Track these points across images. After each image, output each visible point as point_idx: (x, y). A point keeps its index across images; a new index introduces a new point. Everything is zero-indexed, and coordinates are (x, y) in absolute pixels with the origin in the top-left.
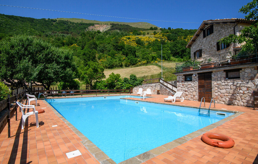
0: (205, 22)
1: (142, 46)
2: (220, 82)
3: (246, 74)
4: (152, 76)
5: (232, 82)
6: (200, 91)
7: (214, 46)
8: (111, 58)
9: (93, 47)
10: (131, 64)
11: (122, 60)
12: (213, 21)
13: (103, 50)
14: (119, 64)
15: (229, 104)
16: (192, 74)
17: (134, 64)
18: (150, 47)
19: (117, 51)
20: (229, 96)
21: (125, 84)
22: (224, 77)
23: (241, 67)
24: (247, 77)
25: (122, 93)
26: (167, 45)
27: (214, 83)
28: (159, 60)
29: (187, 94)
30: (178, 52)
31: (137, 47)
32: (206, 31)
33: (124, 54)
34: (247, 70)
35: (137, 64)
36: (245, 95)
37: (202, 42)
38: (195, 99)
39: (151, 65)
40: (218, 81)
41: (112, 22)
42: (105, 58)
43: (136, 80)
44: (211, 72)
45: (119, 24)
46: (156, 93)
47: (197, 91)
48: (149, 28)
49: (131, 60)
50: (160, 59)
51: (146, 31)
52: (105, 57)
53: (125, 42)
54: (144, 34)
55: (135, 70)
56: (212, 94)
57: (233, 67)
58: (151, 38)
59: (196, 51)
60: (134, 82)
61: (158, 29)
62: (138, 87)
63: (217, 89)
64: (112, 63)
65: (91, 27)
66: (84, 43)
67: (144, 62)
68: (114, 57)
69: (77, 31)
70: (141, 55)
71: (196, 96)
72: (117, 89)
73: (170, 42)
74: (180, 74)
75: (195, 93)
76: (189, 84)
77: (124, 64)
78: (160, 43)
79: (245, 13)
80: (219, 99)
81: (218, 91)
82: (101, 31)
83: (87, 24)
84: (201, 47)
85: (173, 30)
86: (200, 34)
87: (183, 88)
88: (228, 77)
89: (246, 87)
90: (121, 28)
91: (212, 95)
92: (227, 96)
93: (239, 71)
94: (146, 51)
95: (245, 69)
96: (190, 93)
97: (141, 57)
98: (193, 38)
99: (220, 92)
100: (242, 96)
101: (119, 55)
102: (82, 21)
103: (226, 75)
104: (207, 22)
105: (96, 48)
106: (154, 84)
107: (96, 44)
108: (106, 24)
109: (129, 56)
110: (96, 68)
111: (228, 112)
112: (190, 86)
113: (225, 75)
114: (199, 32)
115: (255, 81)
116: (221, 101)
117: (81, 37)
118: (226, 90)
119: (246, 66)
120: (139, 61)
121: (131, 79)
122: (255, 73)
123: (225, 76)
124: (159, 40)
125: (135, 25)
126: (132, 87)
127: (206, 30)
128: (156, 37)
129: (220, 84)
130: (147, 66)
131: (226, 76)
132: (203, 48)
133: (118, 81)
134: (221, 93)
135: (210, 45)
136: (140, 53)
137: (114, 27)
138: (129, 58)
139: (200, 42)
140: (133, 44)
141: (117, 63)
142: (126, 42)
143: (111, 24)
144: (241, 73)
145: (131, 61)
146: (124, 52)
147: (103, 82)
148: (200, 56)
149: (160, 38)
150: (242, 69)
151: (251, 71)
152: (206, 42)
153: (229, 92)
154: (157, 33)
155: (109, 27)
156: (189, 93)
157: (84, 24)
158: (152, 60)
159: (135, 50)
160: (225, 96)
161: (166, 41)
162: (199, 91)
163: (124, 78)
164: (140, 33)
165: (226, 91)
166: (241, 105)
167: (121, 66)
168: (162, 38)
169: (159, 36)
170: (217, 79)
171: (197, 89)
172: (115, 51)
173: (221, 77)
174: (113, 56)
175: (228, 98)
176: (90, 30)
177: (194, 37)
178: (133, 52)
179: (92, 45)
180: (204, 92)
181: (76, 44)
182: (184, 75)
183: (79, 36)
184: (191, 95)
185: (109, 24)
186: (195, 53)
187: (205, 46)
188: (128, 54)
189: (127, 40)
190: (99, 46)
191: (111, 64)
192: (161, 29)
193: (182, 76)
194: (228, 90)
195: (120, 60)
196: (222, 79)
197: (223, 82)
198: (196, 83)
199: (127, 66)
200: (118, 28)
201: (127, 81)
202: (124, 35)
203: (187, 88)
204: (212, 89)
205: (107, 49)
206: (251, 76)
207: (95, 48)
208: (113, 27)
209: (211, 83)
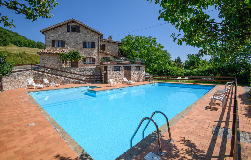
7: (80, 43)
15: (138, 81)
16: (120, 66)
22: (135, 70)
27: (132, 72)
29: (116, 79)
32: (70, 27)
37: (65, 35)
44: (131, 67)
59: (55, 40)
62: (9, 78)
71: (122, 80)
76: (118, 73)
80: (134, 80)
81: (133, 76)
84: (64, 38)
86: (63, 26)
87: (113, 75)
89: (142, 74)
91: (131, 78)
132: (66, 40)
135: (75, 41)
139: (62, 34)
144: (141, 68)
152: (71, 37)
166: (141, 81)
184: (119, 80)
187: (69, 39)
193: (113, 67)
194: (137, 76)
198: (122, 72)
203: (116, 75)
206: (143, 70)
209: (130, 72)
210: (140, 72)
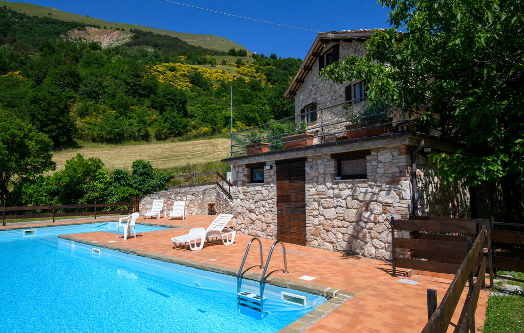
0: (322, 36)
1: (204, 90)
2: (324, 186)
3: (381, 165)
4: (208, 166)
5: (349, 189)
6: (280, 212)
7: (340, 96)
8: (117, 115)
9: (67, 83)
10: (171, 133)
11: (148, 122)
12: (337, 33)
13: (95, 92)
14: (139, 130)
16: (264, 164)
17: (180, 134)
18: (225, 94)
19: (135, 97)
20: (343, 227)
21: (115, 187)
22: (332, 174)
23: (368, 145)
24: (383, 174)
25: (106, 213)
26: (265, 92)
27: (311, 190)
28: (241, 127)
29: (252, 218)
30: (287, 110)
31: (192, 91)
32: (325, 58)
33: (154, 108)
34: (382, 154)
35: (189, 133)
36: (379, 228)
37: (317, 85)
38: (269, 233)
39: (221, 137)
40: (318, 183)
41: (136, 26)
42: (100, 114)
43: (148, 175)
44: (304, 160)
45: (155, 34)
46: (207, 211)
47: (275, 210)
48: (227, 51)
49: (173, 123)
50: (244, 124)
51: (220, 56)
52: (101, 111)
53: (161, 77)
54: (213, 64)
55: (178, 148)
56: (305, 220)
57: (349, 146)
58: (228, 75)
59: (305, 107)
60: (144, 181)
61: (248, 55)
62: (157, 197)
63: (317, 207)
64: (118, 128)
65: (76, 32)
66: (44, 70)
67: (205, 129)
68: (125, 113)
69: (32, 39)
70: (200, 112)
71: (272, 226)
72: (89, 202)
73: (271, 86)
74: (239, 162)
75: (270, 217)
76: (258, 192)
77: (152, 131)
78: (250, 87)
79: (390, 6)
80: (322, 235)
81: (320, 214)
82: (104, 45)
83: (63, 23)
84: (315, 96)
85: (280, 60)
86: (314, 66)
87: (245, 201)
88: (341, 174)
89: (381, 203)
90: (158, 42)
91: (305, 224)
92: (339, 227)
93: (366, 158)
94: (212, 104)
95: (377, 153)
96: (260, 216)
97: (198, 117)
98: (299, 75)
99: (324, 216)
100: (371, 229)
101: (143, 108)
102: (50, 14)
103: (336, 169)
104: (325, 36)
105: (75, 87)
106: (202, 188)
107: (77, 76)
108: (118, 29)
109: (168, 112)
110: (18, 139)
111: (310, 293)
112: (259, 196)
113: (333, 168)
114: (310, 60)
115: (401, 186)
116: (326, 241)
117: (41, 56)
118: (337, 211)
119: (379, 144)
120: (194, 127)
121: (135, 172)
122: (401, 164)
123: (333, 172)
124: (247, 79)
125: (195, 41)
126: (137, 195)
127: (325, 56)
128: (241, 71)
129: (323, 193)
130: (211, 139)
131: (337, 172)
132: (319, 99)
133: (95, 179)
134: (326, 219)
135: (332, 93)
136: (199, 107)
137: (141, 39)
138: (167, 118)
139: (313, 86)
140: (182, 83)
141: (134, 129)
142: (165, 79)
143: (131, 31)
144: (370, 164)
145: (171, 125)
146: (155, 102)
147: (46, 180)
148: (314, 118)
149: (251, 76)
150: (372, 153)
151: (393, 159)
152: (326, 85)
153: (342, 215)
154: (243, 64)
155: (127, 38)
156: (257, 215)
157: (54, 23)
158: (225, 126)
159: (183, 98)
160: (334, 227)
161: (263, 83)
162: (278, 210)
163: (112, 170)
164: (205, 59)
165: (337, 213)
166: (370, 255)
167: (146, 138)
168: (255, 77)
169: (248, 72)
170: (317, 177)
171: (273, 206)
172: (131, 97)
173: (324, 173)
174: (123, 110)
175: (342, 233)
176: (71, 38)
177: (301, 73)
178: (178, 103)
179: (64, 78)
180: (288, 214)
181: (17, 73)
182: (247, 166)
183: (36, 52)
184: (262, 222)
185: (127, 29)
186: (303, 111)
187: (322, 95)
188: (165, 108)
189: (168, 72)
190: (85, 81)
191: (116, 130)
192: (254, 56)
193: (244, 169)
194: (341, 212)
195: (141, 121)
196: (327, 178)
197: (328, 188)
198: (272, 187)
199: (160, 138)
200: (151, 41)
201: (123, 178)
202: (161, 61)
203: (253, 201)
204: (307, 208)
205: (106, 90)
206: (392, 173)
207: (73, 85)
208: (136, 37)
209: (302, 191)
210: (363, 188)
